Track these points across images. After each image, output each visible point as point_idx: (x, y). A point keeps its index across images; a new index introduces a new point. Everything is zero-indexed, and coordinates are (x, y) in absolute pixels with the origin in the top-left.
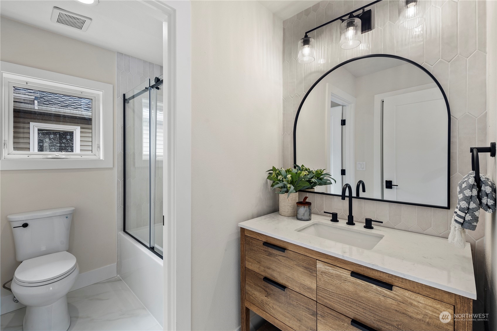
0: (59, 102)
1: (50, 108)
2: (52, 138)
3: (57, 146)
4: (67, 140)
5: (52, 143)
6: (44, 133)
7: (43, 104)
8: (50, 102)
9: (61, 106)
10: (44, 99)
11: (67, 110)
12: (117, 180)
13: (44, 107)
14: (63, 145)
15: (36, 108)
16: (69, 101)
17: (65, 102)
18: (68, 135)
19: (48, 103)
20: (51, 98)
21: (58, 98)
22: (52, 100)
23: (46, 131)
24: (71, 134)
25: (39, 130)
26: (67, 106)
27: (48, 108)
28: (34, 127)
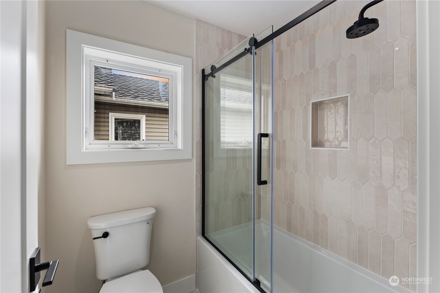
0: (130, 95)
1: (124, 100)
2: (125, 126)
3: (129, 133)
4: (136, 128)
5: (124, 130)
6: (119, 121)
7: (119, 96)
8: (123, 95)
9: (132, 98)
10: (119, 92)
11: (136, 101)
12: (196, 173)
13: (119, 99)
14: (133, 132)
15: (114, 99)
16: (137, 94)
17: (134, 94)
18: (136, 123)
19: (122, 95)
20: (124, 91)
21: (129, 91)
22: (125, 93)
23: (120, 120)
24: (139, 122)
25: (115, 119)
26: (136, 97)
27: (122, 99)
28: (113, 116)
